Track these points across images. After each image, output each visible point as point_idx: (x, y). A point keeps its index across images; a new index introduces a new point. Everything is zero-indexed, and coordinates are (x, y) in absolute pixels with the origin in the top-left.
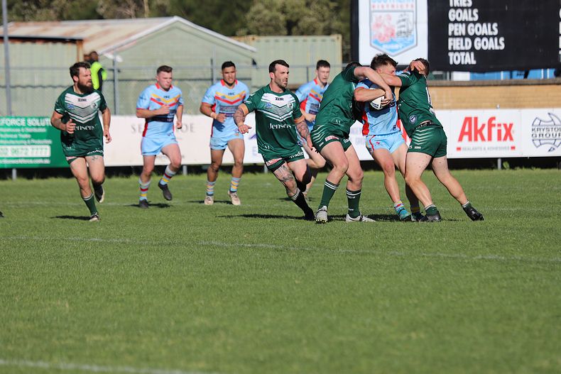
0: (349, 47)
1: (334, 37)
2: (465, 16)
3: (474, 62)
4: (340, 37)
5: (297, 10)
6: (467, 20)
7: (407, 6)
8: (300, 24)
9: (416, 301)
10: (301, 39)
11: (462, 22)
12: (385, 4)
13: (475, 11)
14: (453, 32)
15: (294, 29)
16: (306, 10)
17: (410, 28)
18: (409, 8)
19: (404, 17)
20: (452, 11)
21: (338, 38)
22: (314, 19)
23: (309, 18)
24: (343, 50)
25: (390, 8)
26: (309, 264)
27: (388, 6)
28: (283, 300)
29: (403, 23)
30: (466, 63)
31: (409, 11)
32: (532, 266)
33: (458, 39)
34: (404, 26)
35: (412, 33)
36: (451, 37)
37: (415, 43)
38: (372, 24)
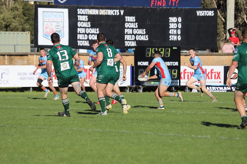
0: (34, 37)
1: (27, 32)
2: (85, 25)
3: (89, 45)
4: (30, 32)
5: (9, 20)
6: (86, 27)
7: (59, 19)
8: (11, 26)
9: (63, 149)
10: (12, 33)
11: (83, 27)
12: (50, 19)
13: (89, 23)
14: (79, 32)
15: (8, 28)
16: (13, 20)
17: (61, 29)
18: (60, 21)
19: (58, 25)
20: (79, 23)
21: (29, 33)
22: (17, 24)
23: (15, 24)
24: (31, 38)
25: (52, 21)
26: (15, 133)
27: (51, 19)
28: (3, 149)
29: (58, 27)
30: (85, 45)
31: (60, 22)
32: (113, 134)
33: (82, 35)
34: (58, 28)
35: (62, 32)
36: (78, 34)
37: (63, 36)
38: (44, 27)
